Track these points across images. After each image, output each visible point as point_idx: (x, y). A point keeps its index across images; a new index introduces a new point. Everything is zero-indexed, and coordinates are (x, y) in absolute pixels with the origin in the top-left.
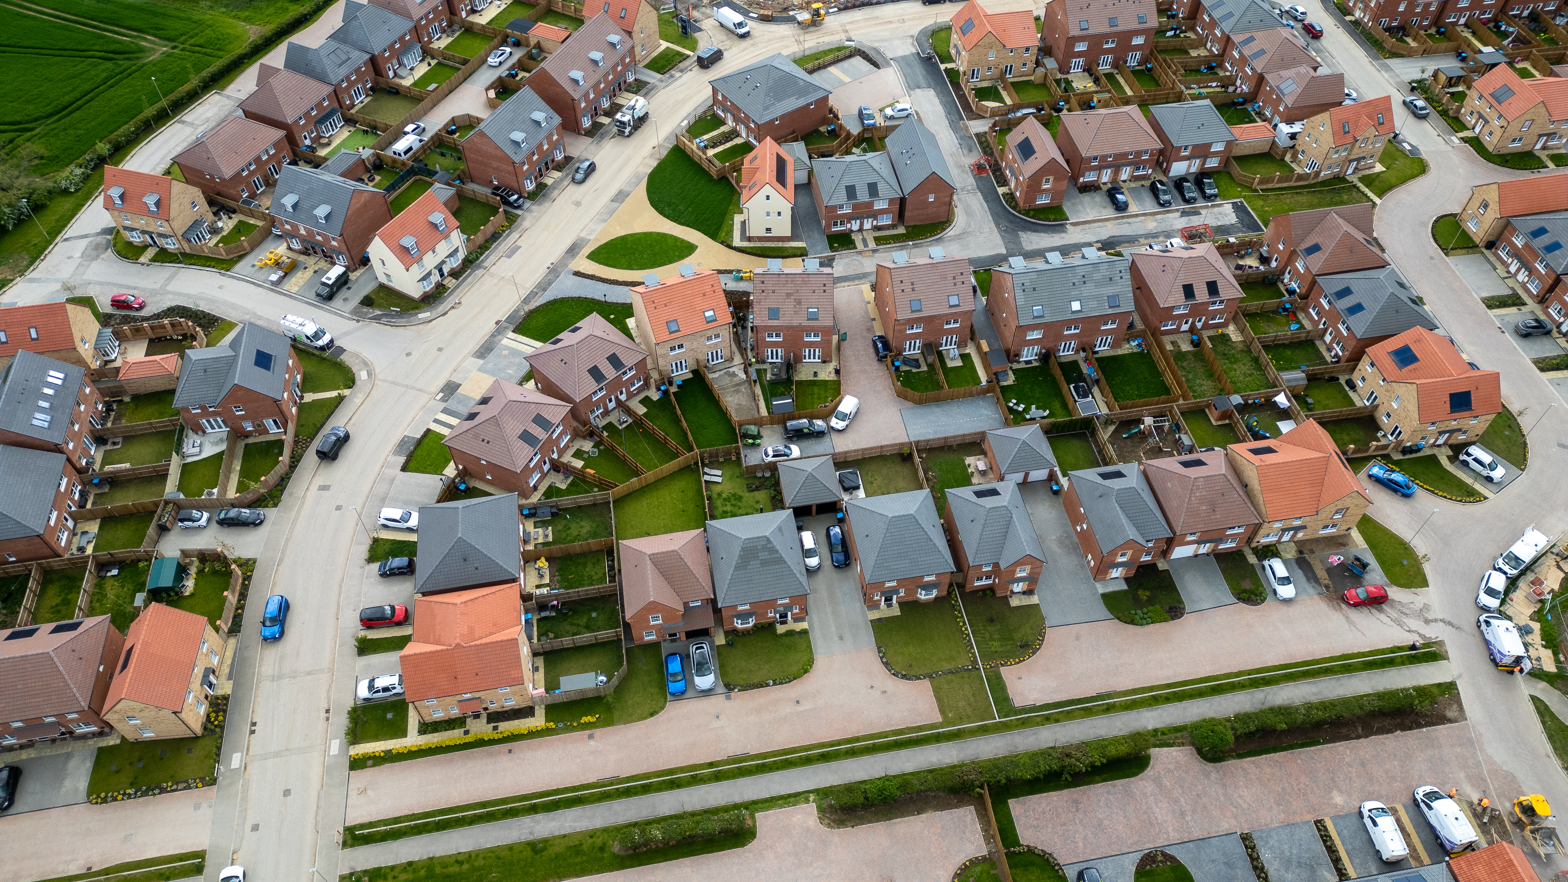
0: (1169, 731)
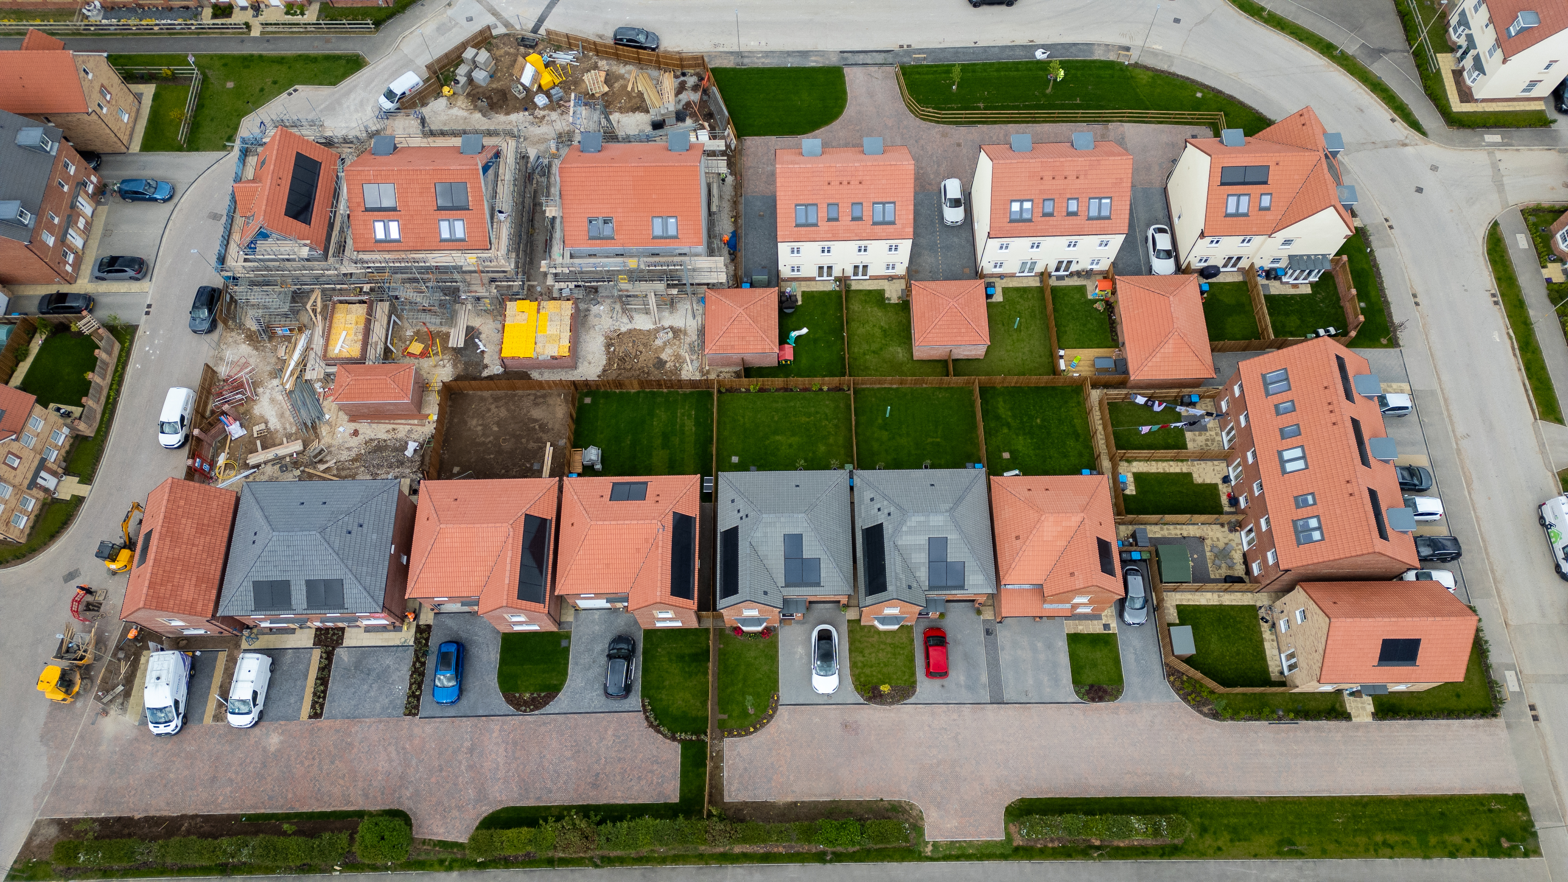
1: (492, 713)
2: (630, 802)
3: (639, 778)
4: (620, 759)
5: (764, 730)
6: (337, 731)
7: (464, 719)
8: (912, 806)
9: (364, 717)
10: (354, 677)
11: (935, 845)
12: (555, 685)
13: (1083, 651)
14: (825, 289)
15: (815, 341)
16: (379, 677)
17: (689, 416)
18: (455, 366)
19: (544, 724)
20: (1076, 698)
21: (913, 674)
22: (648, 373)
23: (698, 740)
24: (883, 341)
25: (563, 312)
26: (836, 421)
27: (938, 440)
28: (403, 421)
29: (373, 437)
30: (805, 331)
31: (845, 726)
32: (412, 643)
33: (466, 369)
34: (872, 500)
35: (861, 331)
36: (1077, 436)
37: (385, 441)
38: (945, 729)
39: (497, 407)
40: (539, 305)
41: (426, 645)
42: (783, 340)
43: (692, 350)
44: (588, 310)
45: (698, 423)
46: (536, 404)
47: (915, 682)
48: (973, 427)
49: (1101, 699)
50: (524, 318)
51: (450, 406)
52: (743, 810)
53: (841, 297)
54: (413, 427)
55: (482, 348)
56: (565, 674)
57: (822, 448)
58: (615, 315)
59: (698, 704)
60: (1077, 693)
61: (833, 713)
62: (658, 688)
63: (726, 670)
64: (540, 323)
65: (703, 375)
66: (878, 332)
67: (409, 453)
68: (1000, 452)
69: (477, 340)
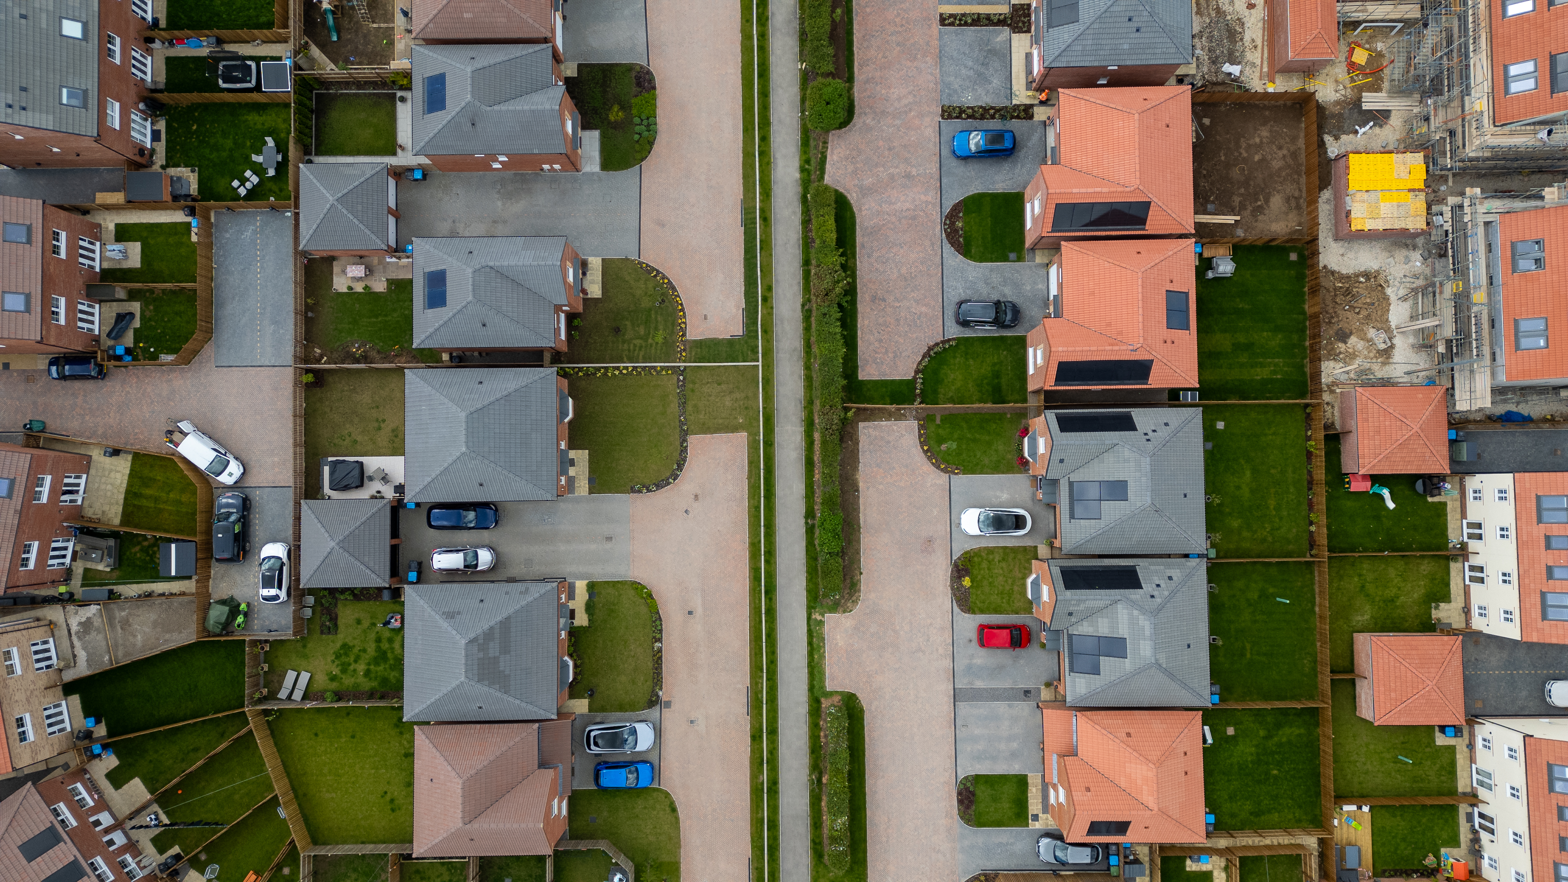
0: (805, 152)
1: (943, 192)
2: (859, 333)
3: (880, 341)
4: (898, 320)
5: (925, 460)
6: (928, 44)
7: (938, 165)
8: (855, 602)
9: (941, 67)
10: (980, 50)
11: (821, 623)
12: (970, 252)
13: (1009, 790)
14: (1450, 531)
15: (1377, 518)
16: (980, 74)
17: (1275, 372)
18: (1337, 103)
19: (933, 244)
20: (961, 776)
21: (982, 612)
22: (1330, 322)
23: (916, 396)
24: (1377, 599)
25: (1411, 219)
26: (1270, 539)
27: (1248, 656)
28: (1266, 55)
29: (1247, 25)
30: (1391, 505)
31: (930, 541)
32: (1014, 102)
33: (1333, 116)
34: (1170, 578)
35: (1392, 573)
36: (1257, 814)
37: (1242, 40)
38: (928, 640)
39: (1284, 156)
40: (1420, 190)
41: (1012, 117)
42: (1377, 479)
43: (1362, 372)
44: (1415, 248)
45: (1264, 382)
46: (1288, 200)
47: (974, 613)
48: (1266, 698)
49: (960, 802)
50: (1402, 174)
51: (1285, 105)
52: (851, 440)
53: (1439, 549)
54: (1258, 68)
55: (1362, 131)
56: (981, 260)
57: (1235, 523)
58: (1408, 279)
59: (951, 394)
60: (966, 778)
61: (942, 529)
62: (967, 354)
63: (984, 421)
64: (1395, 194)
65: (1328, 386)
66: (1391, 592)
67: (1227, 68)
68: (1235, 725)
69: (1371, 124)
